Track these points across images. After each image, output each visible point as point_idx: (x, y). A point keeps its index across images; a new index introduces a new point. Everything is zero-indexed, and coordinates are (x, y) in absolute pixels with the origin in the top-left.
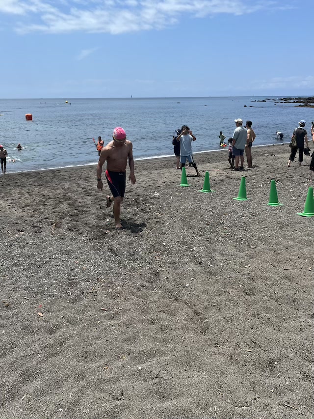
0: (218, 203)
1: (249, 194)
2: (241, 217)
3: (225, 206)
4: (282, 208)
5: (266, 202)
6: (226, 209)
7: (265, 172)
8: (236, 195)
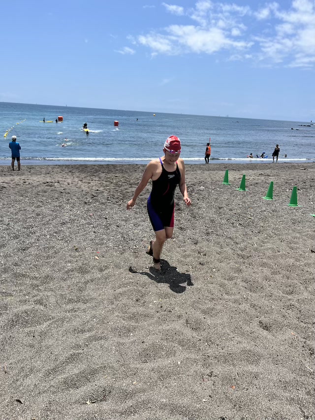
0: (248, 199)
1: (275, 196)
2: (263, 212)
3: (254, 202)
4: (299, 208)
5: (287, 203)
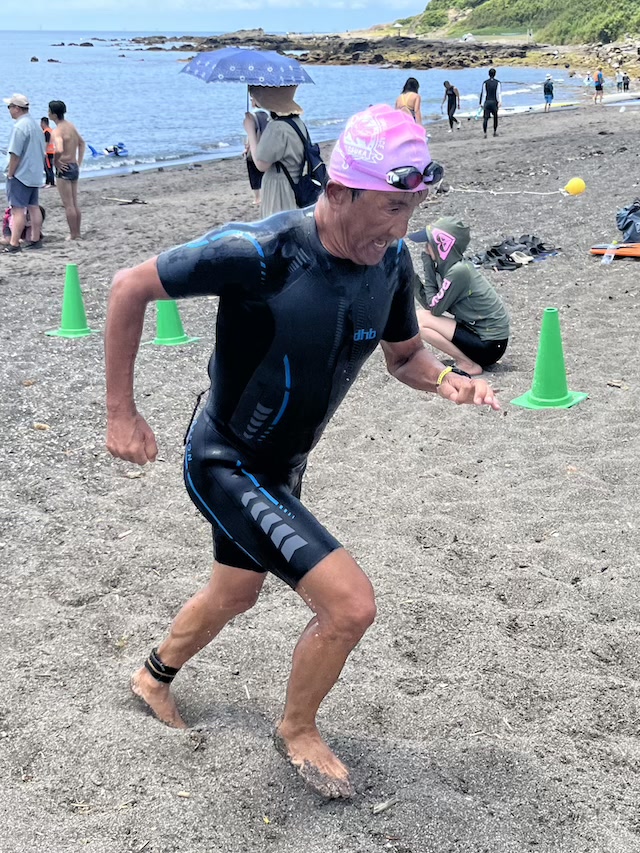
1: (92, 318)
2: (81, 389)
3: (26, 358)
6: (29, 367)
7: (126, 248)
8: (55, 321)
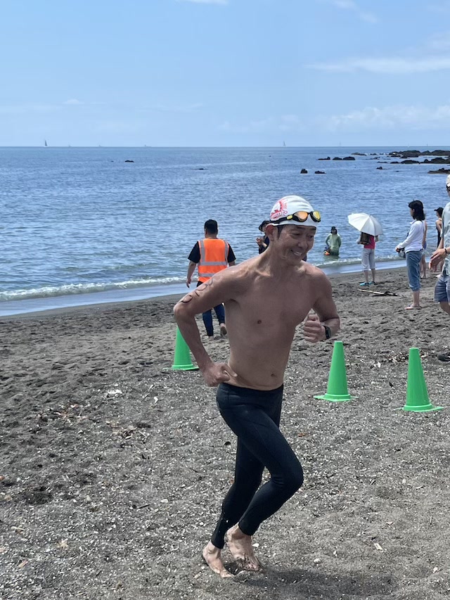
1: (352, 387)
3: (299, 415)
4: (439, 416)
5: (397, 403)
